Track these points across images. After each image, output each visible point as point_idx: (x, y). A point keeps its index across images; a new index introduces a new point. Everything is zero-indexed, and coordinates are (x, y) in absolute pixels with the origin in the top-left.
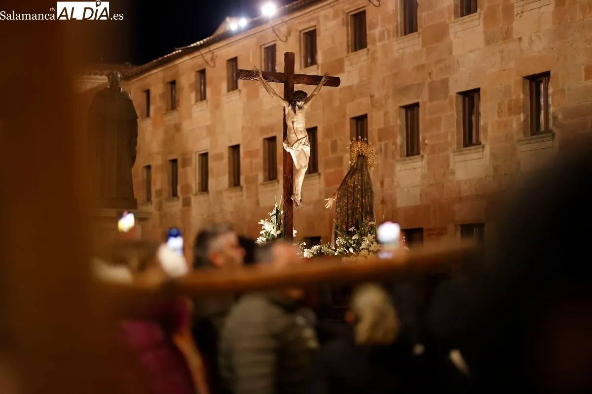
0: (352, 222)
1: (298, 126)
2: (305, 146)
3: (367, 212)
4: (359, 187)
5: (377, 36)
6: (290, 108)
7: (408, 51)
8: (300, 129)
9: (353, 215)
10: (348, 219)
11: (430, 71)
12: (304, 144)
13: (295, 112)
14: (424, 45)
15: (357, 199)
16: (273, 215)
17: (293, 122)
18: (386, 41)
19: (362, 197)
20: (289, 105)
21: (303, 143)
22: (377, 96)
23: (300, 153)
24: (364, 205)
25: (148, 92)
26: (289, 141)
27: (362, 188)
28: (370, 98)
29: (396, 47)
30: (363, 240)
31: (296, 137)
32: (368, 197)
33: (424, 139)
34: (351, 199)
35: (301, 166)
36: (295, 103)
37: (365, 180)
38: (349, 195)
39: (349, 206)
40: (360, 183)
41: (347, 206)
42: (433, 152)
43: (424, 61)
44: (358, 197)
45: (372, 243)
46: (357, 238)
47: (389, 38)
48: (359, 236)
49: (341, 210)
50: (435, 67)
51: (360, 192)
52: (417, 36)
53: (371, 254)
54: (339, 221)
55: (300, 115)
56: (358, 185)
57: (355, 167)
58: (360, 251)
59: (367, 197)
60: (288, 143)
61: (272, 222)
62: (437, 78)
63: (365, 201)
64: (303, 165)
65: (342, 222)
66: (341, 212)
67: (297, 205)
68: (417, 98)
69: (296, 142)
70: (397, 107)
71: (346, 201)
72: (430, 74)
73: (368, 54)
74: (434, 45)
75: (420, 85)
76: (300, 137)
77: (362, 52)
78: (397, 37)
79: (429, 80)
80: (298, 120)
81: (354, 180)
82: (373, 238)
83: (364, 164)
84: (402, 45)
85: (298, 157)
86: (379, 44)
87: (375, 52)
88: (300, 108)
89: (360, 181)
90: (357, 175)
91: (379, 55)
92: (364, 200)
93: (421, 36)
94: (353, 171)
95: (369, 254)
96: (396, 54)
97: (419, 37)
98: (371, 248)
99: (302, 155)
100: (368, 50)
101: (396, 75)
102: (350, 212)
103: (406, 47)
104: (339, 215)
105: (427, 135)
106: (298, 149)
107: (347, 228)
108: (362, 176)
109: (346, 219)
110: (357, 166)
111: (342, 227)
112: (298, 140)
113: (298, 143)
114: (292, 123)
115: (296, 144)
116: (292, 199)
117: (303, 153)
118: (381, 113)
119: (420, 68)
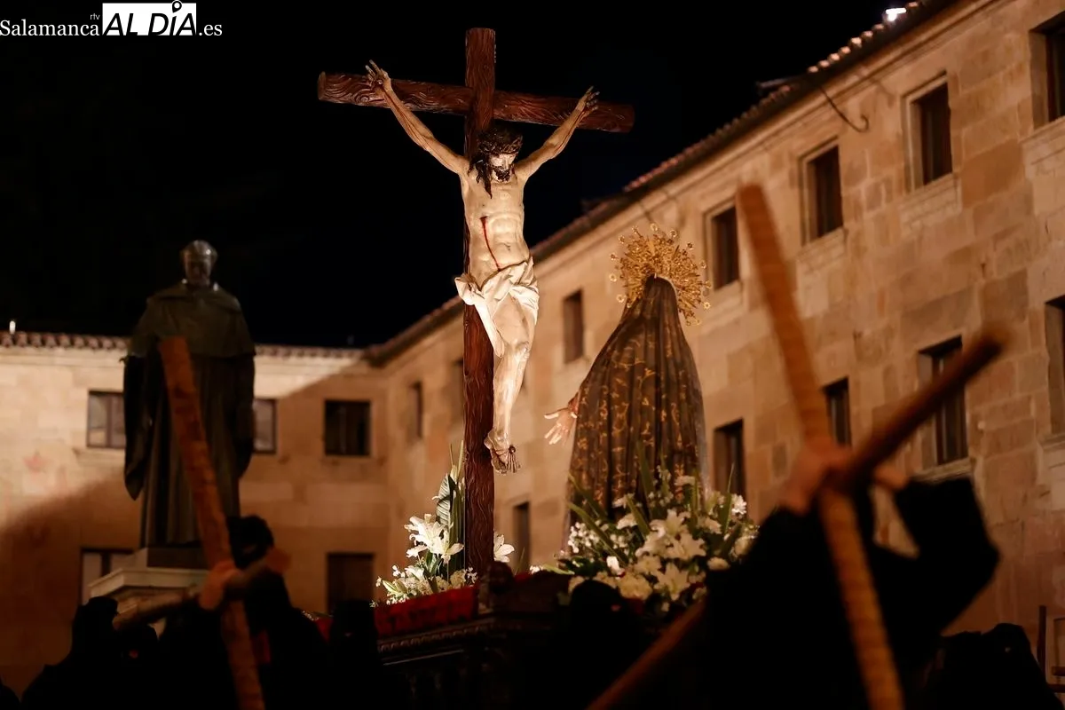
0: (626, 480)
1: (499, 230)
2: (520, 288)
3: (673, 452)
4: (648, 373)
5: (864, 198)
6: (474, 177)
7: (932, 220)
8: (503, 240)
9: (628, 459)
10: (612, 471)
11: (983, 260)
12: (519, 283)
13: (488, 188)
14: (967, 200)
15: (642, 409)
16: (441, 501)
17: (483, 219)
18: (884, 206)
19: (658, 403)
20: (471, 169)
21: (514, 279)
22: (867, 333)
23: (504, 307)
24: (665, 426)
25: (418, 387)
26: (474, 275)
27: (657, 379)
28: (852, 341)
29: (905, 217)
30: (649, 530)
31: (493, 262)
32: (679, 407)
33: (975, 420)
34: (621, 410)
35: (508, 346)
36: (487, 160)
37: (669, 353)
38: (615, 395)
39: (616, 432)
40: (652, 361)
41: (610, 430)
42: (996, 447)
43: (968, 238)
44: (646, 402)
45: (678, 537)
46: (632, 524)
47: (889, 199)
48: (637, 518)
49: (590, 443)
50: (995, 249)
51: (651, 390)
52: (951, 183)
53: (672, 569)
54: (584, 476)
55: (503, 198)
56: (645, 366)
57: (638, 312)
58: (636, 560)
59: (674, 405)
60: (471, 280)
61: (438, 519)
62: (998, 273)
63: (669, 418)
64: (515, 342)
65: (591, 480)
66: (590, 450)
67: (500, 461)
68: (956, 327)
69: (491, 277)
70: (911, 354)
71: (604, 416)
72: (983, 266)
73: (845, 241)
74: (990, 199)
75: (962, 297)
76: (504, 262)
77: (834, 238)
78: (908, 190)
79: (982, 282)
80: (500, 213)
81: (633, 354)
82: (683, 523)
83: (667, 304)
84: (918, 210)
85: (498, 317)
86: (868, 216)
87: (859, 234)
88: (503, 176)
89: (652, 356)
90: (642, 337)
91: (870, 241)
92: (664, 414)
93: (960, 182)
94: (629, 328)
95: (663, 570)
96: (906, 233)
97: (955, 186)
98: (673, 553)
99: (511, 314)
100: (846, 232)
101: (907, 281)
102: (619, 449)
103: (927, 213)
104: (585, 459)
105: (983, 409)
106: (496, 297)
107: (610, 497)
108: (657, 339)
109: (605, 469)
110: (643, 310)
111: (591, 495)
112: (499, 270)
113: (497, 278)
114: (480, 224)
115: (492, 283)
116: (489, 447)
117: (513, 308)
118: (879, 371)
119: (963, 255)
